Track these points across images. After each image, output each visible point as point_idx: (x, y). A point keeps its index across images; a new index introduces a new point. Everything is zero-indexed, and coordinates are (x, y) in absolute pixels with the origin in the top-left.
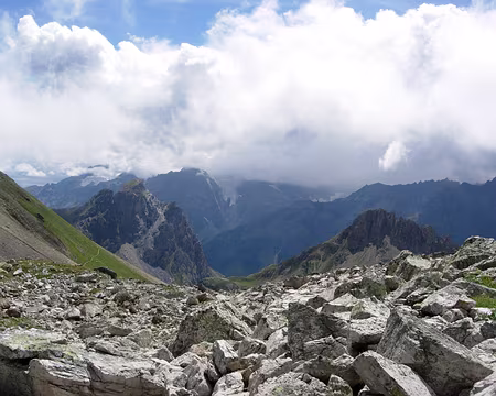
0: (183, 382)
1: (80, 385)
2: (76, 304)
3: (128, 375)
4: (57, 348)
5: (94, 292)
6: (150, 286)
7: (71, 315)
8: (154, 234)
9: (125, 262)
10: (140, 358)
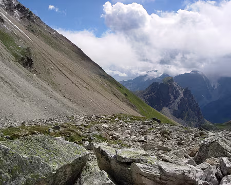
0: (205, 178)
1: (154, 177)
2: (142, 135)
3: (178, 173)
4: (144, 158)
5: (151, 129)
6: (177, 127)
7: (140, 139)
8: (178, 103)
9: (165, 116)
10: (183, 164)
